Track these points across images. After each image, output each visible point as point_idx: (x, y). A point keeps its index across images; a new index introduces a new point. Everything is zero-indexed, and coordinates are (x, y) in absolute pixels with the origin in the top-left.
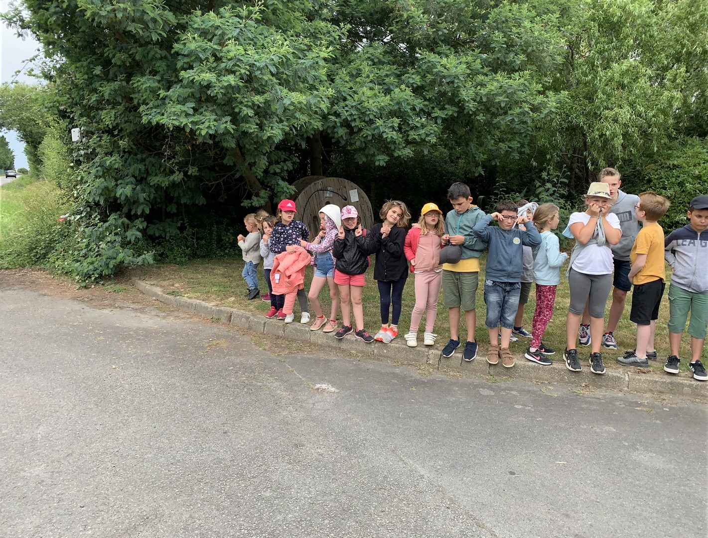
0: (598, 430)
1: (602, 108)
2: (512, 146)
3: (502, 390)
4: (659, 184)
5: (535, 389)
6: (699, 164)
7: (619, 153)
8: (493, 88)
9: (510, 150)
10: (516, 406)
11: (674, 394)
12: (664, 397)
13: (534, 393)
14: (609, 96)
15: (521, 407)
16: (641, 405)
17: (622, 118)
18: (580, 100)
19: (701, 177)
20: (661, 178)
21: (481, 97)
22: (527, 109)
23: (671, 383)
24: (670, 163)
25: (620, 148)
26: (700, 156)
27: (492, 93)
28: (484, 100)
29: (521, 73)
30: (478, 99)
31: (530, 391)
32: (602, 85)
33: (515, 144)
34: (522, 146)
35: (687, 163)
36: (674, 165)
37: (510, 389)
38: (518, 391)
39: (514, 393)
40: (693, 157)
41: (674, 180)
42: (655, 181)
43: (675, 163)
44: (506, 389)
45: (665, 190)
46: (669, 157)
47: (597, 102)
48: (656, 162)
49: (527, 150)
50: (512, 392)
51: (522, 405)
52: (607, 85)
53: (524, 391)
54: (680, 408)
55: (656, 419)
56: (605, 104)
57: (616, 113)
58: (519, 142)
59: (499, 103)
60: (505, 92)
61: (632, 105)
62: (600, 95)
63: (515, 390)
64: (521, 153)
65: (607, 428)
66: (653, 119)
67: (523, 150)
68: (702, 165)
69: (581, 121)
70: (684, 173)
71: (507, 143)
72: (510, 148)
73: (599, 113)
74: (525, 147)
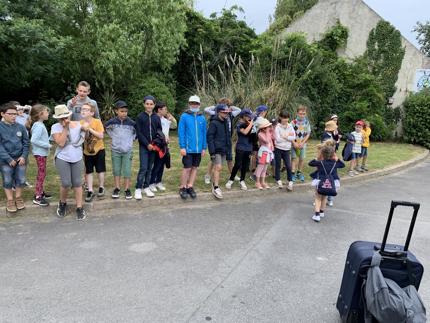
0: (66, 236)
1: (101, 50)
2: (48, 68)
3: (13, 225)
4: (136, 96)
5: (36, 220)
6: (154, 87)
7: (112, 78)
8: (18, 27)
9: (47, 71)
10: (18, 234)
11: (117, 208)
12: (111, 211)
13: (35, 223)
14: (104, 44)
15: (21, 233)
16: (98, 217)
17: (111, 58)
18: (89, 44)
19: (155, 94)
20: (137, 93)
21: (10, 32)
22: (44, 45)
23: (114, 203)
24: (141, 85)
25: (112, 75)
26: (155, 82)
27: (18, 30)
28: (13, 34)
29: (38, 20)
30: (8, 34)
31: (32, 223)
32: (100, 36)
33: (50, 67)
34: (55, 68)
35: (149, 86)
36: (142, 87)
37: (19, 224)
38: (24, 224)
39: (20, 226)
40: (151, 83)
41: (143, 95)
42: (134, 95)
43: (143, 85)
44: (16, 224)
45: (139, 100)
46: (141, 82)
47: (98, 46)
48: (134, 84)
49: (59, 72)
50: (19, 226)
51: (23, 232)
52: (103, 37)
53: (28, 223)
54: (116, 215)
55: (102, 223)
56: (102, 48)
57: (108, 54)
58: (53, 66)
59: (24, 38)
60: (27, 31)
61: (117, 50)
62: (99, 42)
63: (22, 224)
64: (55, 74)
65: (72, 234)
66: (129, 60)
67: (56, 71)
68: (155, 87)
69: (90, 56)
70: (147, 91)
71: (44, 66)
72: (47, 69)
73: (99, 53)
74: (57, 70)
